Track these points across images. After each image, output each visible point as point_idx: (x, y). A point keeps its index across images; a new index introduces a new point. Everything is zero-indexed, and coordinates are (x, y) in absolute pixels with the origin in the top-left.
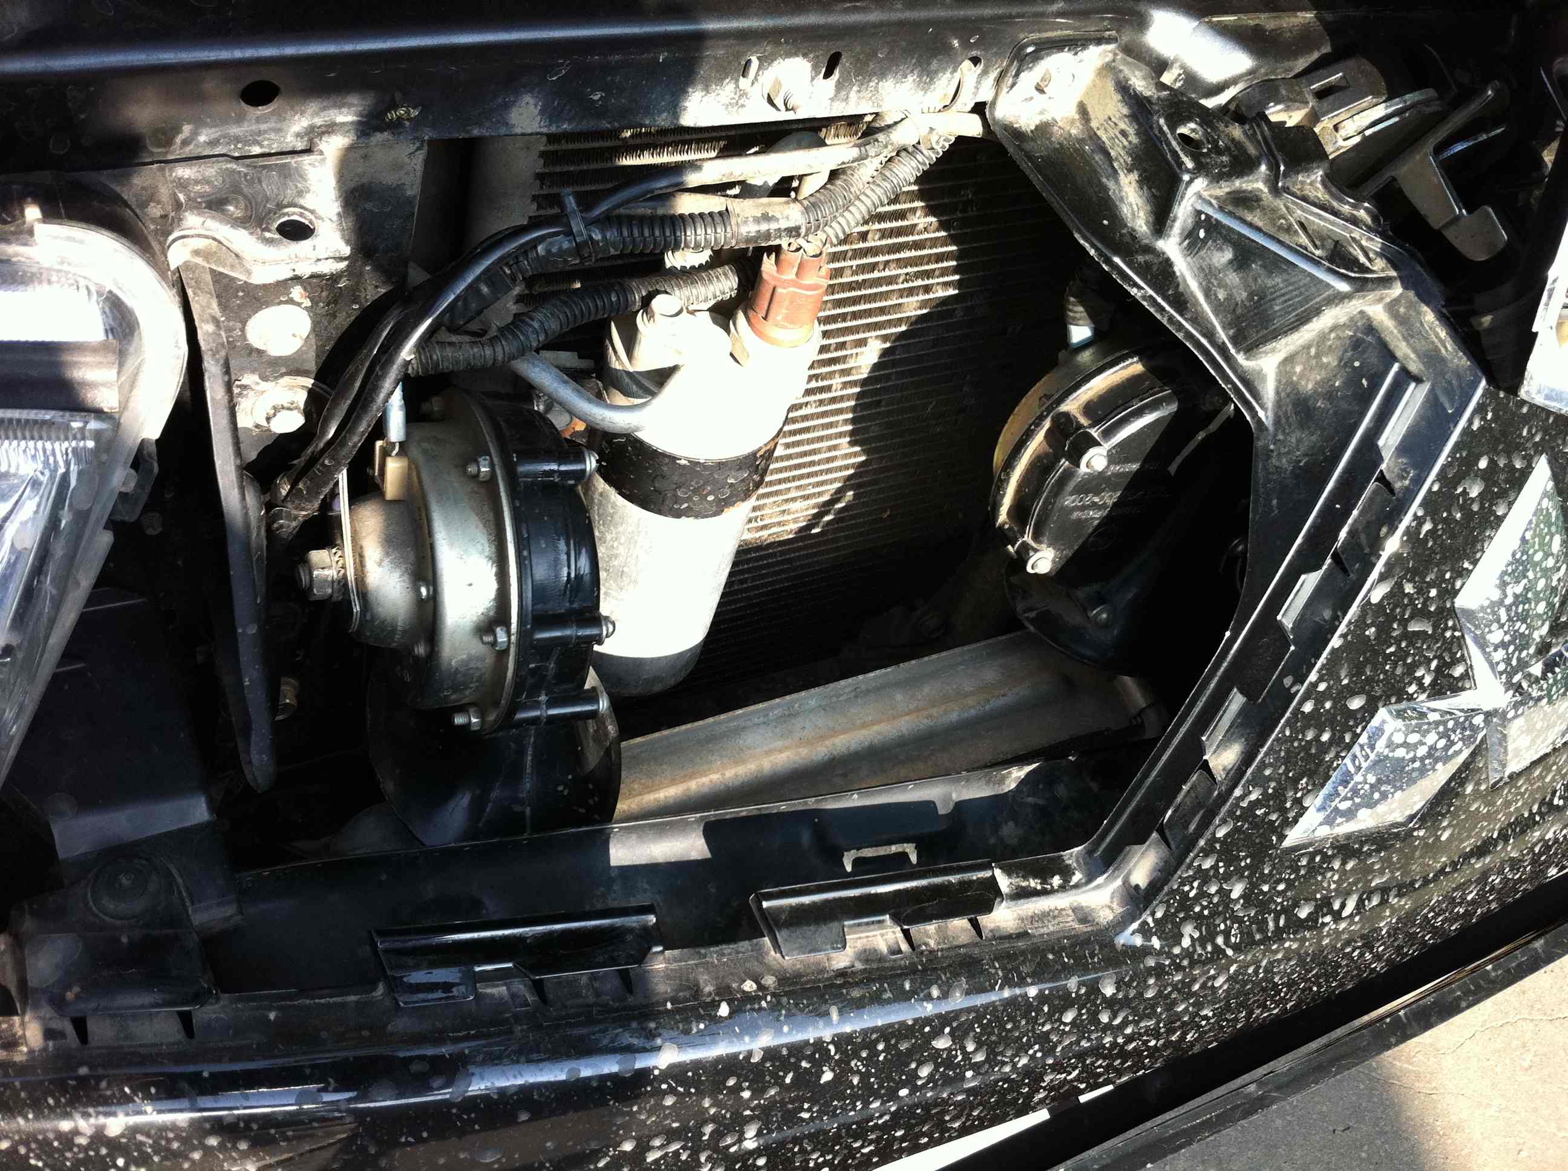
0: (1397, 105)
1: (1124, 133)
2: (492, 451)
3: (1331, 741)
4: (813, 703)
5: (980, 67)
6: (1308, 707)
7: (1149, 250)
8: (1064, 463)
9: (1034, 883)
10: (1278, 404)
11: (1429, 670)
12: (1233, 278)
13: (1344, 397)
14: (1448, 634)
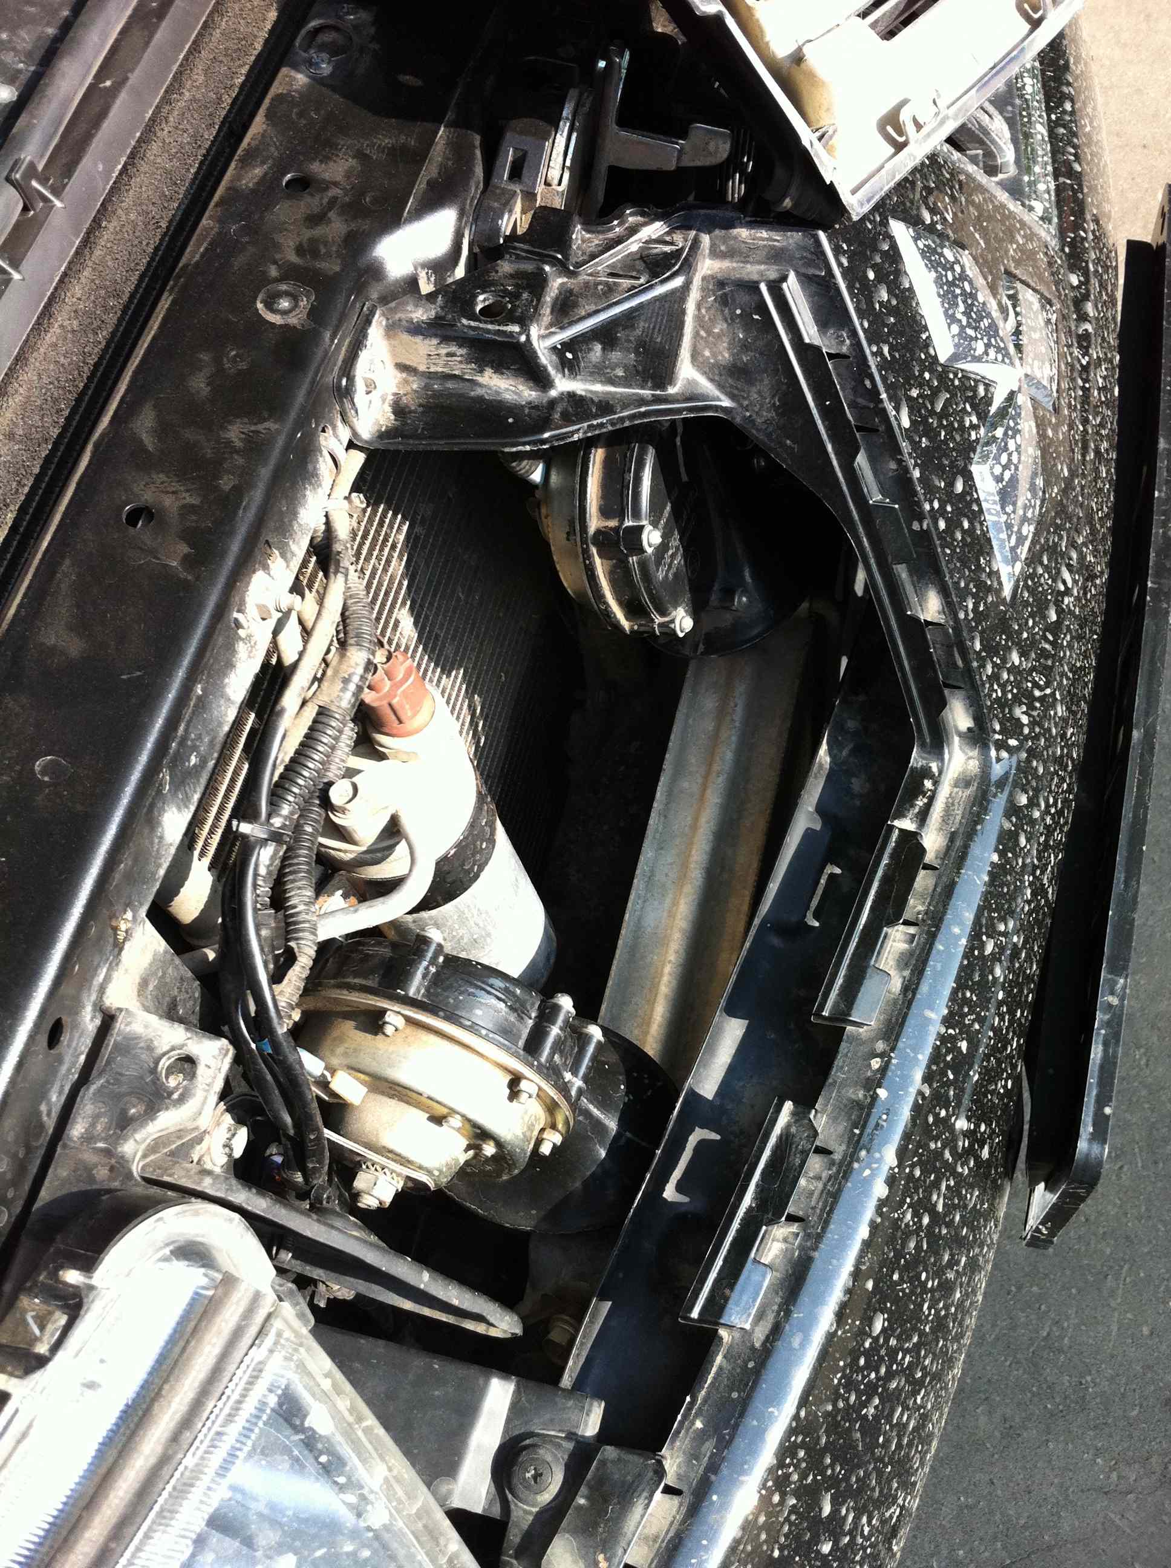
0: (565, 127)
1: (449, 355)
2: (385, 1006)
3: (971, 523)
4: (650, 854)
5: (329, 430)
6: (942, 525)
7: (553, 403)
8: (633, 560)
9: (920, 802)
10: (721, 386)
11: (970, 414)
12: (616, 356)
13: (756, 339)
14: (957, 382)
